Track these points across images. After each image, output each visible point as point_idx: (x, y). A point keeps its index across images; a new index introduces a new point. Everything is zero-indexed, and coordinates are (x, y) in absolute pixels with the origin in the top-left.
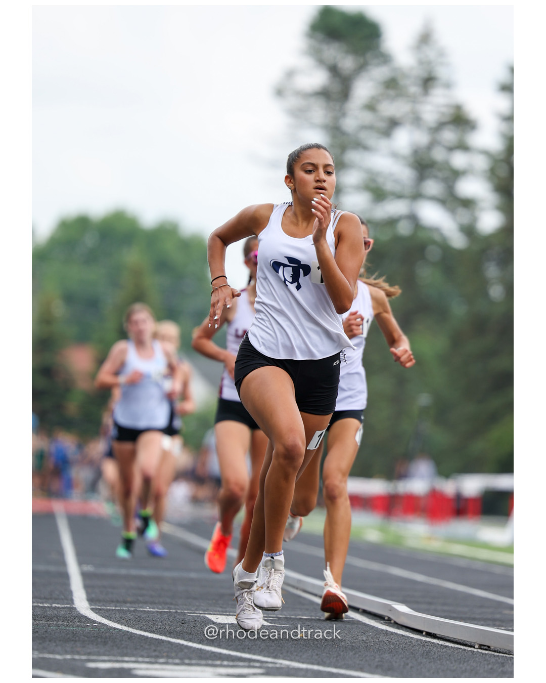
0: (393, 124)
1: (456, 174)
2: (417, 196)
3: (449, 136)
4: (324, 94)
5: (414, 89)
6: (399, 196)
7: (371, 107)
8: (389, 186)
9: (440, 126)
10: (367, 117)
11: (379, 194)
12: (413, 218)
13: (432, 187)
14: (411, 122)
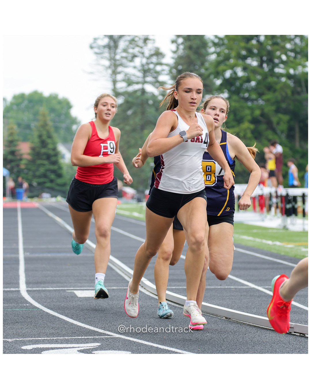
0: (134, 56)
1: (158, 73)
2: (145, 82)
3: (154, 59)
4: (108, 46)
5: (141, 43)
6: (137, 83)
7: (125, 51)
8: (133, 79)
9: (152, 55)
10: (124, 55)
11: (130, 83)
12: (143, 91)
13: (149, 79)
14: (141, 55)
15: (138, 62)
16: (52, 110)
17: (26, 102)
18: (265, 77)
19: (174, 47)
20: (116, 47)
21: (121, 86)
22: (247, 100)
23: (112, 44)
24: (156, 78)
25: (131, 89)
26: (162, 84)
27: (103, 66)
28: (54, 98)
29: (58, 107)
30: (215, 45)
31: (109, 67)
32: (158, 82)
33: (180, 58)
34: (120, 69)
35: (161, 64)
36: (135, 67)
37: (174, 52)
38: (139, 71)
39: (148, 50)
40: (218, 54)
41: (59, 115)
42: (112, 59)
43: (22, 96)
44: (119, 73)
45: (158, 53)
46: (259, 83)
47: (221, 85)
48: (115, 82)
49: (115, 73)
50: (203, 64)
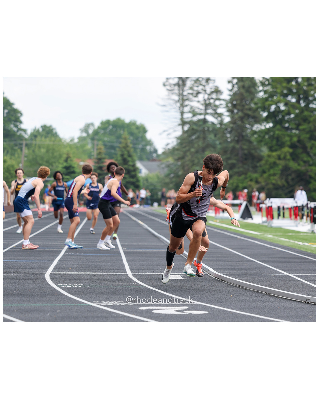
0: (198, 93)
1: (217, 107)
2: (206, 114)
3: (214, 96)
4: (178, 84)
5: (204, 82)
6: (200, 114)
7: (191, 88)
8: (197, 111)
9: (212, 92)
10: (190, 91)
11: (195, 114)
12: (205, 121)
13: (210, 111)
14: (203, 92)
15: (201, 97)
16: (131, 134)
17: (111, 127)
18: (302, 110)
19: (230, 86)
20: (184, 84)
21: (188, 116)
22: (287, 129)
23: (181, 83)
24: (215, 110)
25: (195, 119)
26: (220, 115)
27: (174, 100)
28: (133, 124)
29: (136, 131)
30: (263, 84)
31: (179, 101)
32: (216, 113)
33: (235, 94)
34: (186, 103)
35: (219, 99)
36: (199, 102)
37: (231, 90)
38: (202, 104)
39: (209, 88)
40: (265, 92)
41: (137, 138)
42: (181, 95)
43: (108, 122)
44: (186, 106)
45: (217, 91)
46: (297, 116)
47: (267, 117)
48: (182, 113)
49: (183, 106)
50: (252, 99)
